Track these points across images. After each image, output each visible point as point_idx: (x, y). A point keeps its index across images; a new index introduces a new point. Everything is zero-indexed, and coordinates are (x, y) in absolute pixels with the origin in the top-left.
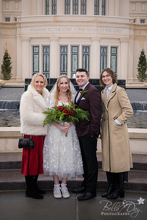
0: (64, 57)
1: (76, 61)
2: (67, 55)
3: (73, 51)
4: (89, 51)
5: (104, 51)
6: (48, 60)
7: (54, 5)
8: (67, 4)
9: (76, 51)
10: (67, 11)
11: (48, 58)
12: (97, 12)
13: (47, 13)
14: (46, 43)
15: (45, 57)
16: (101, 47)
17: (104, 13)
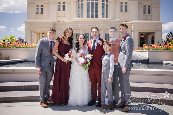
2: (88, 38)
5: (107, 36)
7: (82, 14)
8: (88, 14)
10: (88, 17)
12: (103, 17)
13: (78, 17)
14: (78, 33)
16: (106, 34)
17: (107, 17)
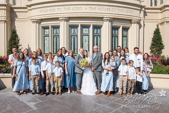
0: (74, 38)
1: (87, 43)
2: (77, 36)
3: (84, 32)
4: (100, 32)
5: (115, 32)
6: (58, 41)
9: (87, 32)
11: (58, 40)
15: (55, 38)
